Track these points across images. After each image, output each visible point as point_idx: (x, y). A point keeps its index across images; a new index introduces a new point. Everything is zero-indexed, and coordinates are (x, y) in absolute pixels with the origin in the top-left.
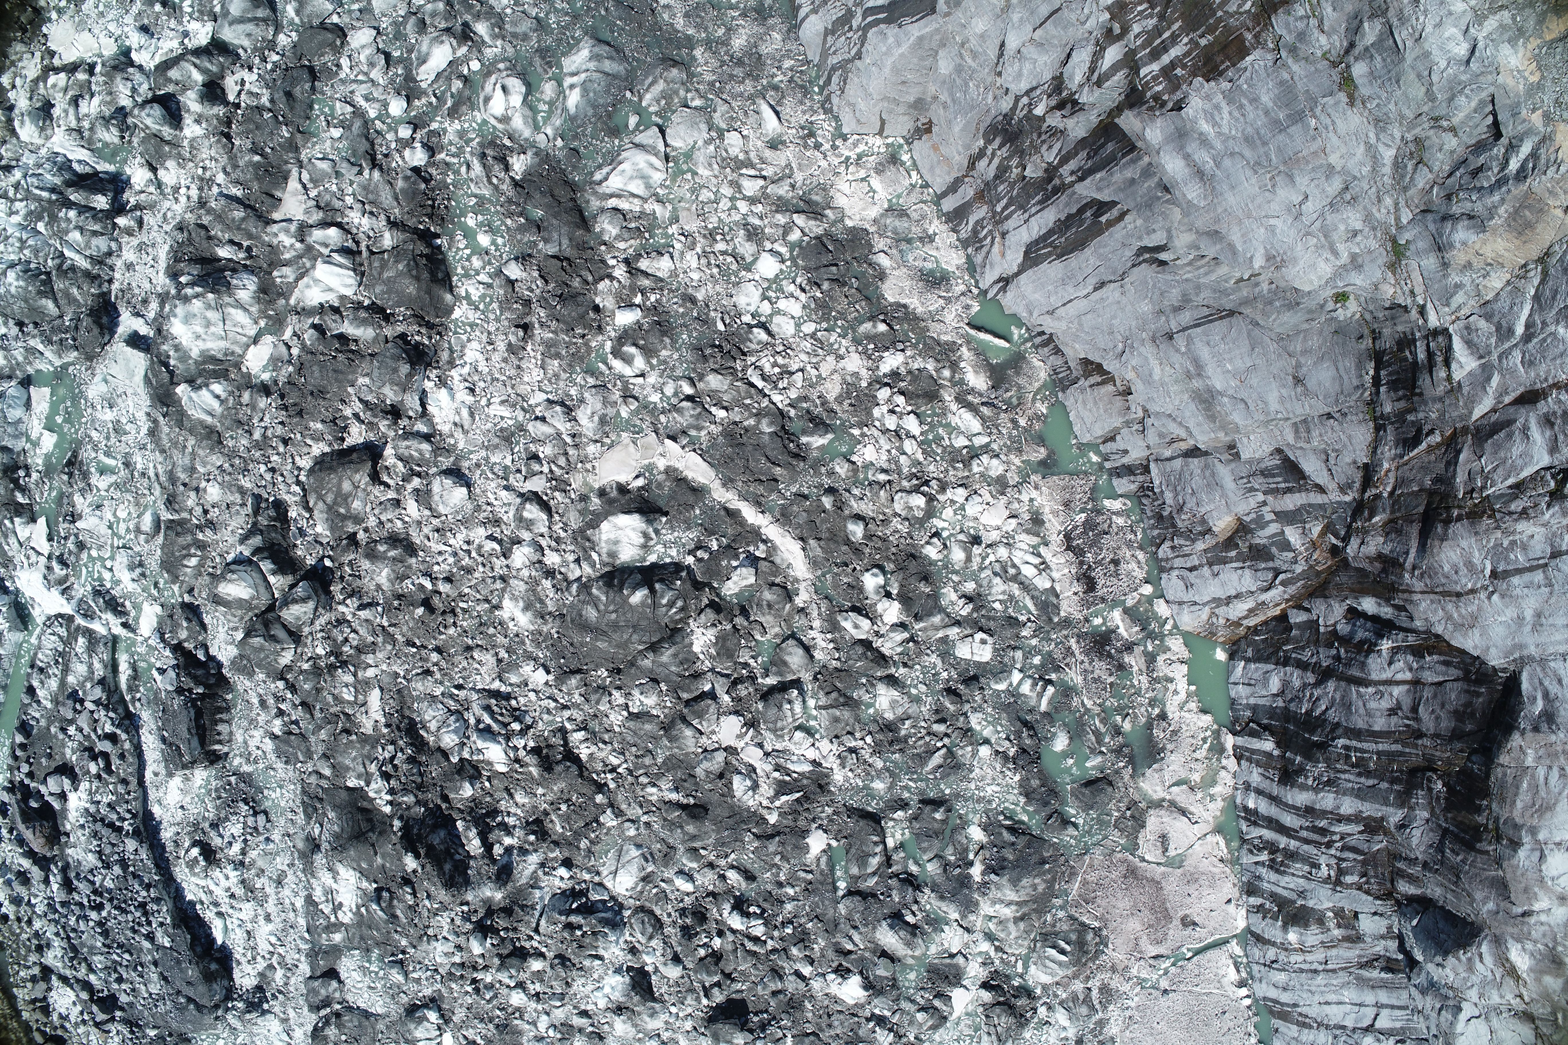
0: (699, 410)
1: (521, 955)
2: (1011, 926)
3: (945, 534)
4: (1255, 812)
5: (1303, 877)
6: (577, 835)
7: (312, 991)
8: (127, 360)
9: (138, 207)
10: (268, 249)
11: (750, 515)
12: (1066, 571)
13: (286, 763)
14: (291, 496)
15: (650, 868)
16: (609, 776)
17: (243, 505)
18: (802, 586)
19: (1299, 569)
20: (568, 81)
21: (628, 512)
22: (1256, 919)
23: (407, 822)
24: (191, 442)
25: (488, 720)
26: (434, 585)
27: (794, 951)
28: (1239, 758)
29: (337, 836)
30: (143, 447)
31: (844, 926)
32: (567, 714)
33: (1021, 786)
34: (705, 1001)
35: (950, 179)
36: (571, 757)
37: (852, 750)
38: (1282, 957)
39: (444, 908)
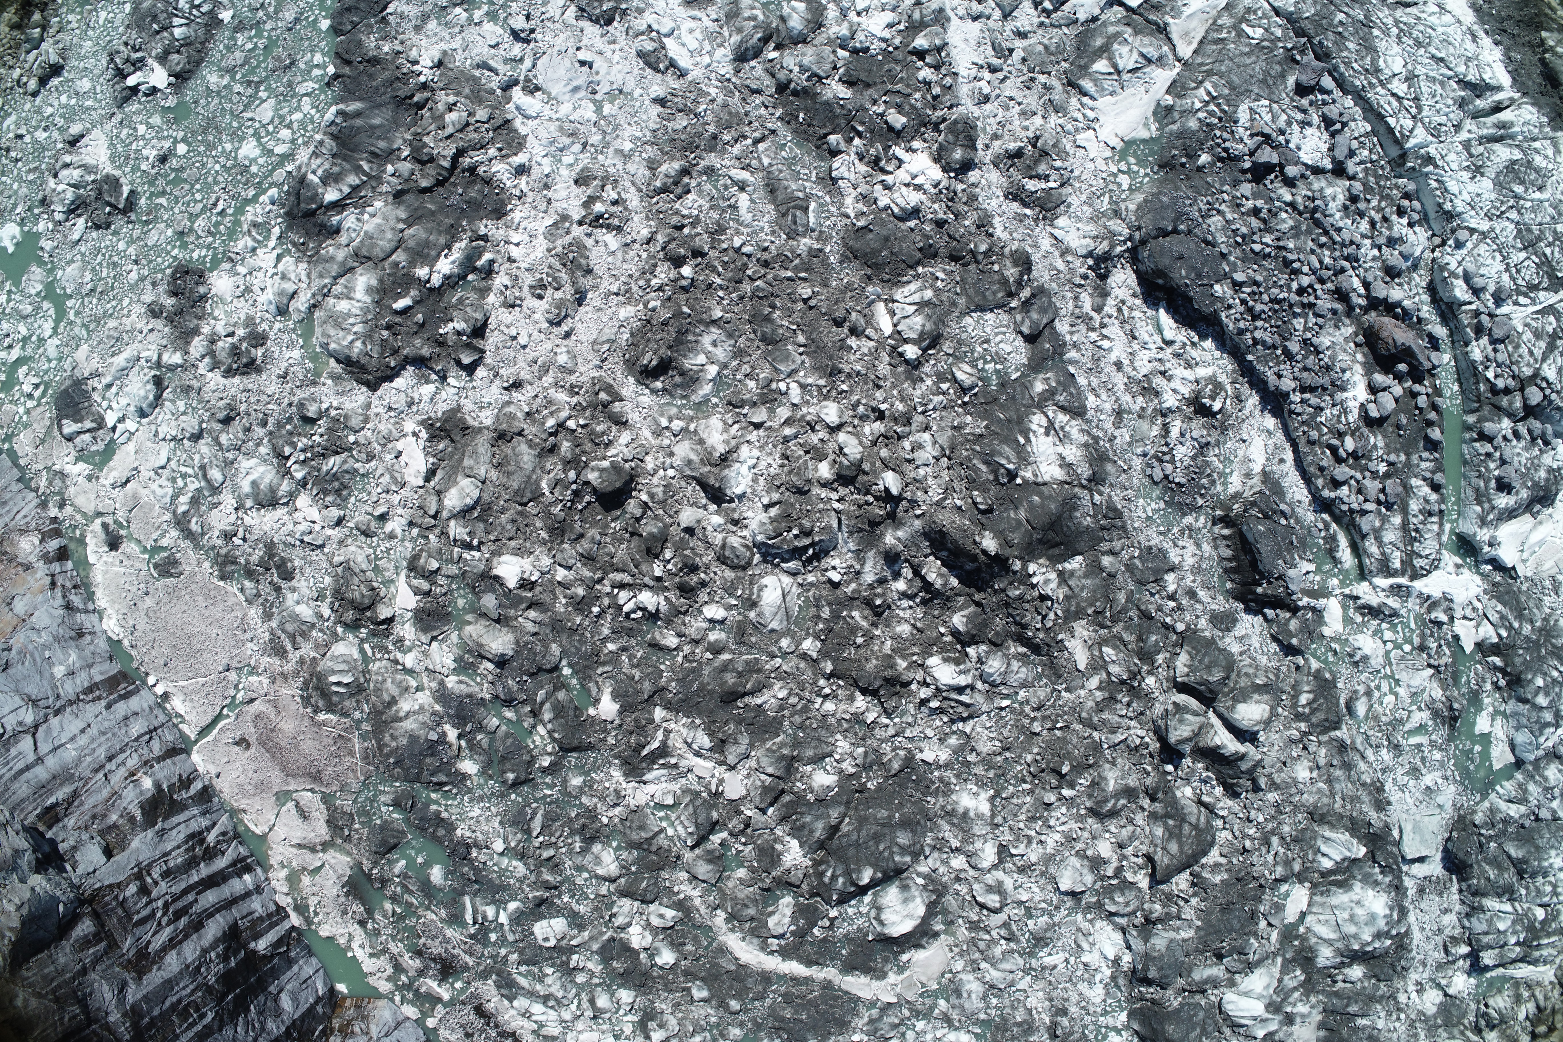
0: (878, 1032)
1: (844, 480)
2: (394, 691)
3: (622, 1012)
4: (240, 874)
5: (171, 853)
6: (836, 616)
7: (1046, 308)
8: (1422, 840)
9: (1453, 962)
11: (796, 968)
12: (506, 1018)
13: (1150, 548)
14: (1226, 805)
15: (752, 615)
16: (827, 691)
17: (1269, 776)
18: (724, 927)
21: (904, 934)
22: (186, 771)
23: (1008, 572)
24: (1338, 806)
25: (964, 698)
26: (1060, 794)
27: (581, 591)
28: (280, 909)
29: (1074, 509)
31: (545, 632)
32: (891, 731)
33: (451, 825)
34: (644, 497)
36: (871, 694)
37: (616, 805)
38: (145, 752)
39: (938, 504)
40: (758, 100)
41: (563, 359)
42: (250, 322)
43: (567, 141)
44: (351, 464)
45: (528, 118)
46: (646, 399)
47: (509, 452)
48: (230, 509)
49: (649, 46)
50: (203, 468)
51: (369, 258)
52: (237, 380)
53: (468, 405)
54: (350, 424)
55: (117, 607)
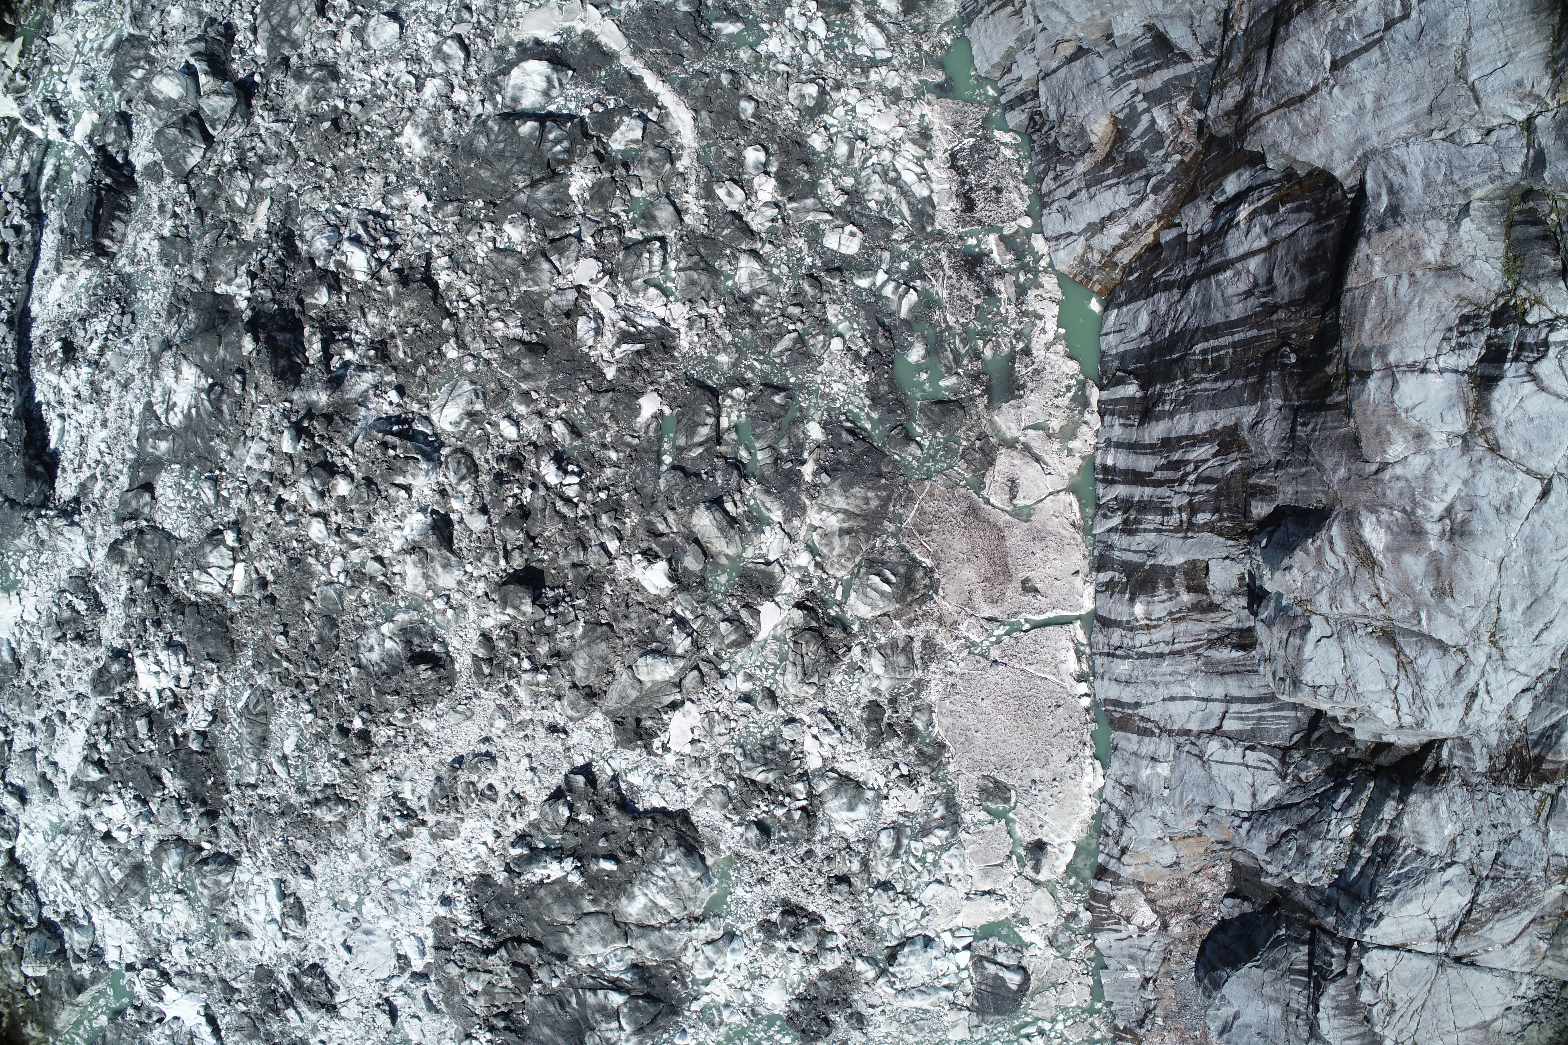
1: (330, 470)
2: (836, 540)
3: (833, 130)
4: (1114, 469)
5: (1155, 530)
6: (417, 363)
7: (124, 503)
11: (652, 82)
12: (947, 186)
13: (166, 265)
15: (479, 406)
16: (462, 305)
17: (199, 27)
18: (686, 153)
19: (1168, 168)
21: (539, 60)
22: (1103, 598)
23: (258, 314)
25: (362, 232)
26: (347, 106)
27: (604, 519)
28: (1102, 414)
29: (190, 333)
31: (661, 505)
32: (436, 239)
33: (868, 390)
34: (502, 563)
36: (429, 281)
37: (701, 317)
38: (1127, 640)
39: (268, 401)
40: (236, 818)
41: (501, 723)
42: (768, 949)
43: (396, 897)
44: (746, 764)
45: (420, 940)
46: (454, 643)
47: (593, 678)
48: (892, 802)
49: (291, 923)
50: (895, 854)
51: (616, 923)
52: (811, 908)
53: (608, 741)
54: (724, 798)
55: (1076, 791)
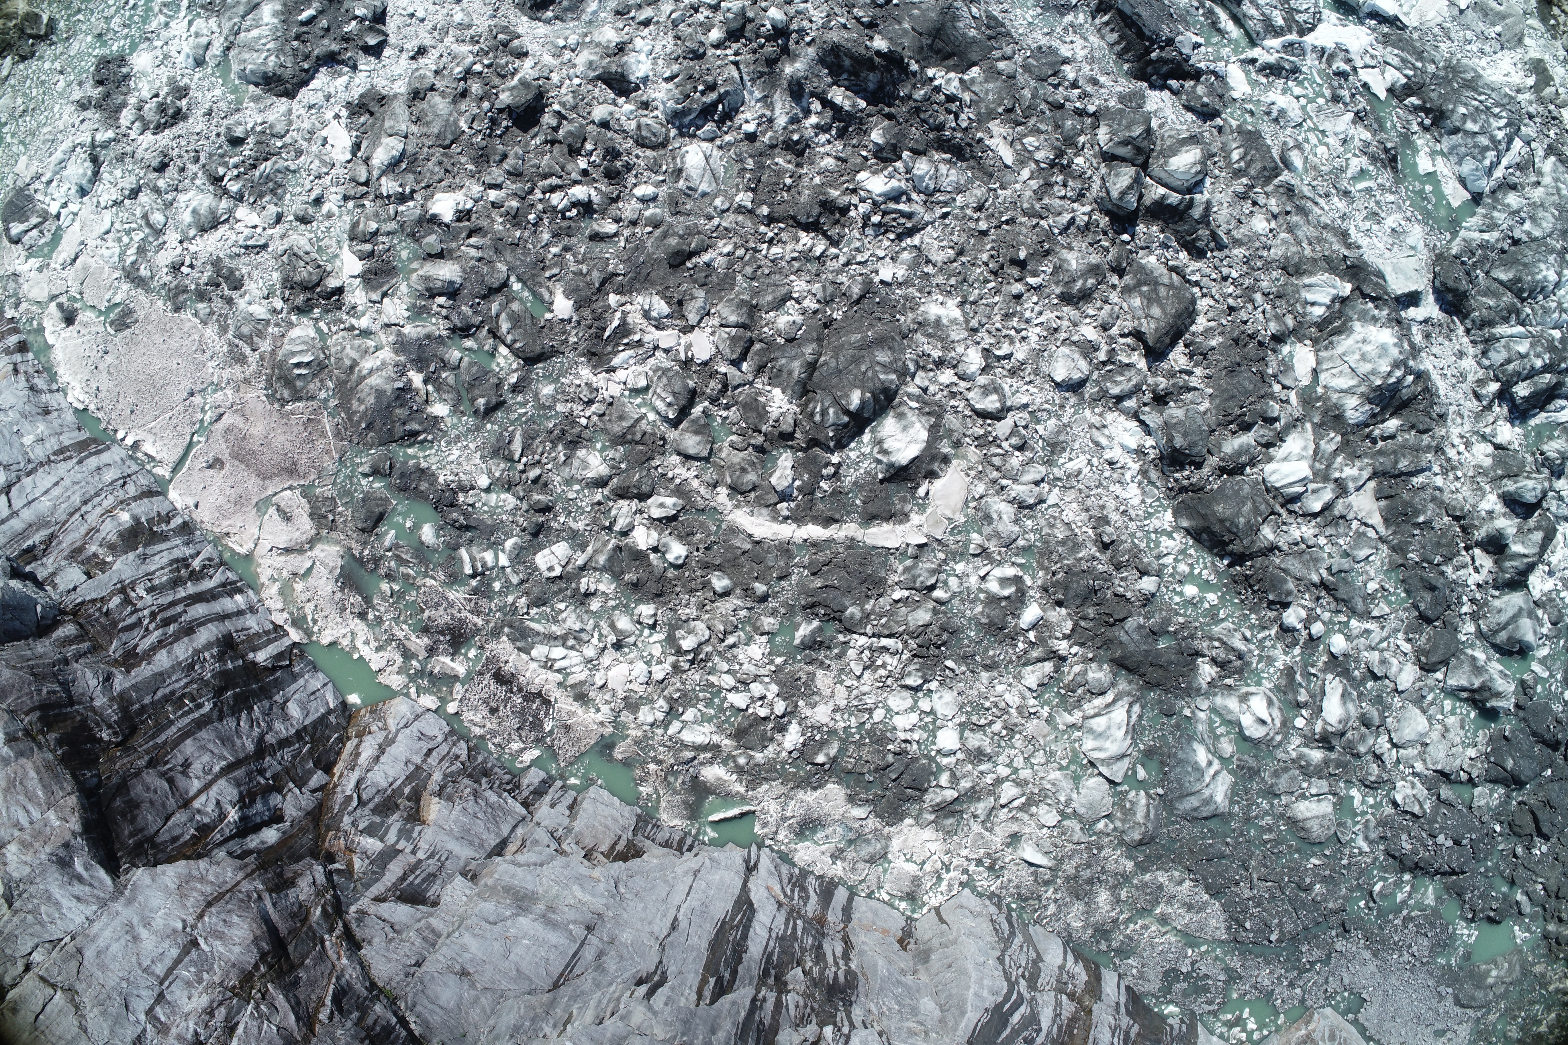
0: (918, 584)
1: (734, 35)
2: (355, 355)
3: (647, 632)
4: (230, 594)
5: (154, 573)
6: (760, 167)
8: (1408, 278)
9: (1489, 408)
10: (1359, 453)
11: (814, 531)
12: (528, 675)
14: (1195, 268)
15: (681, 184)
16: (770, 234)
17: (1228, 233)
18: (729, 505)
19: (347, 820)
20: (1216, 765)
21: (913, 461)
22: (164, 509)
23: (907, 75)
24: (1308, 252)
25: (902, 207)
26: (1027, 284)
28: (277, 628)
29: (955, 18)
30: (1343, 217)
31: (490, 254)
32: (842, 259)
34: (556, 107)
35: (855, 916)
36: (812, 227)
37: (590, 402)
38: (120, 494)
39: (825, 27)
42: (172, 82)
44: (281, 164)
46: (541, 29)
47: (425, 106)
48: (176, 244)
50: (145, 217)
52: (166, 132)
53: (380, 83)
54: (275, 131)
55: (79, 377)
